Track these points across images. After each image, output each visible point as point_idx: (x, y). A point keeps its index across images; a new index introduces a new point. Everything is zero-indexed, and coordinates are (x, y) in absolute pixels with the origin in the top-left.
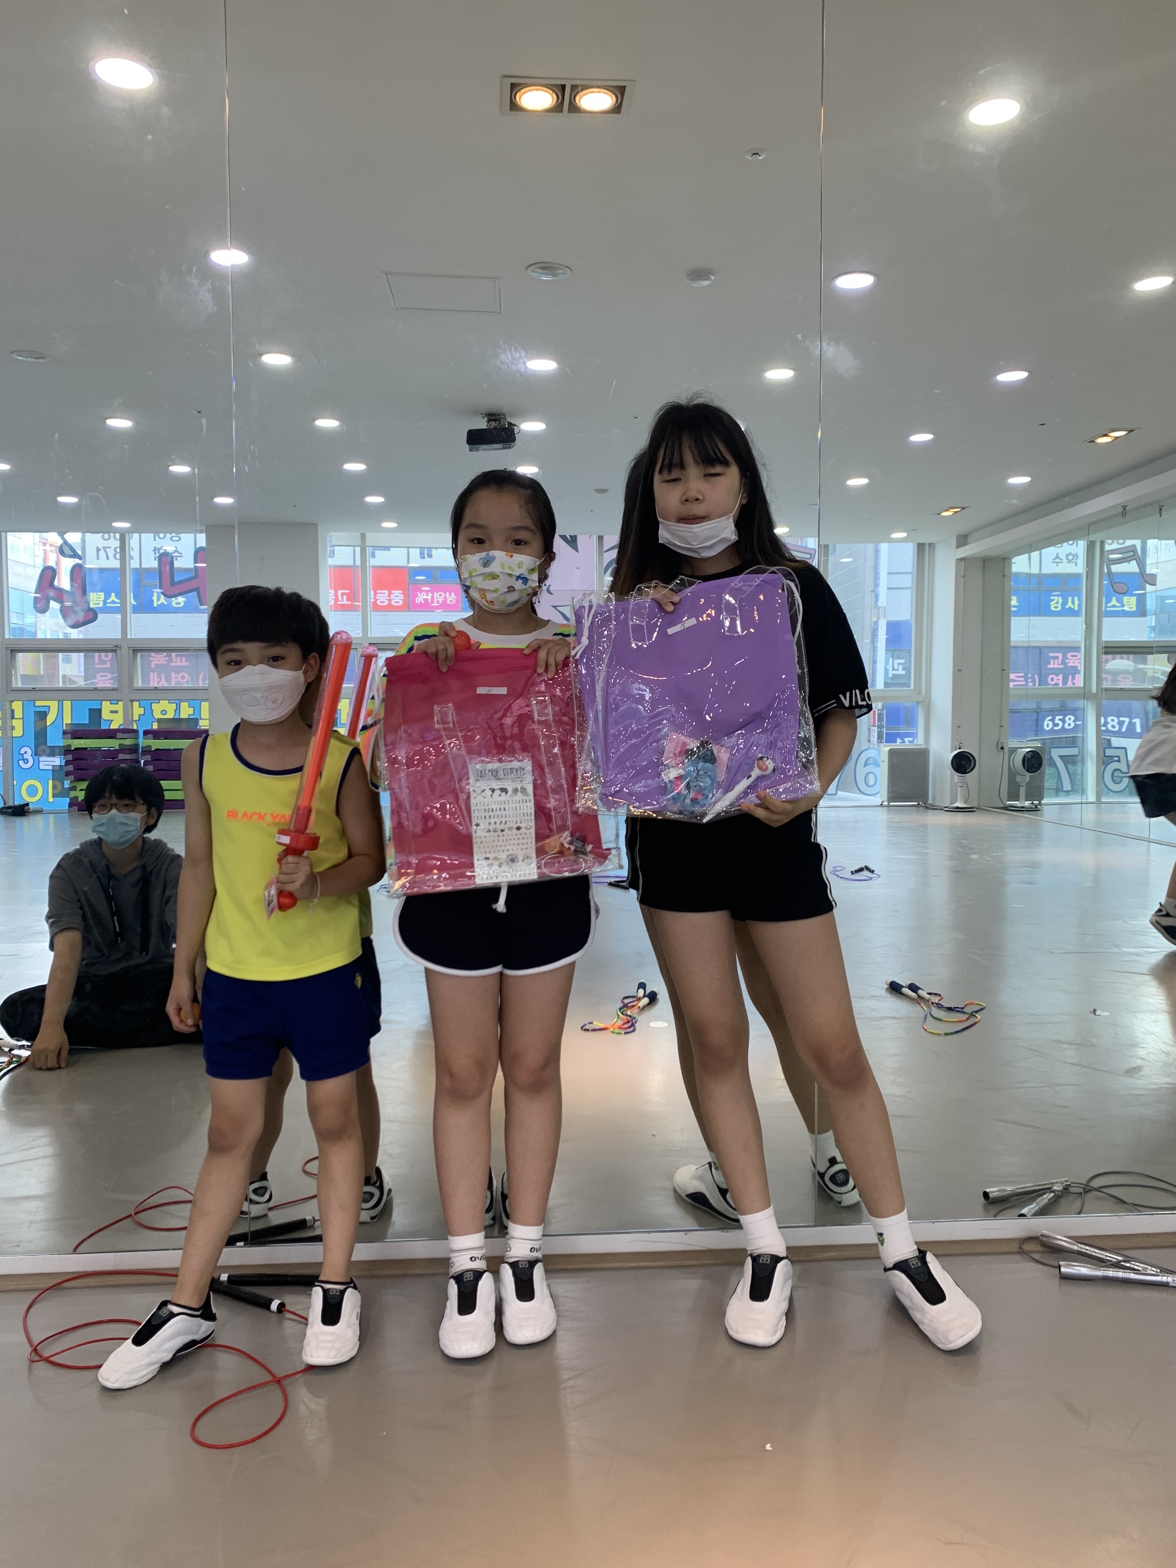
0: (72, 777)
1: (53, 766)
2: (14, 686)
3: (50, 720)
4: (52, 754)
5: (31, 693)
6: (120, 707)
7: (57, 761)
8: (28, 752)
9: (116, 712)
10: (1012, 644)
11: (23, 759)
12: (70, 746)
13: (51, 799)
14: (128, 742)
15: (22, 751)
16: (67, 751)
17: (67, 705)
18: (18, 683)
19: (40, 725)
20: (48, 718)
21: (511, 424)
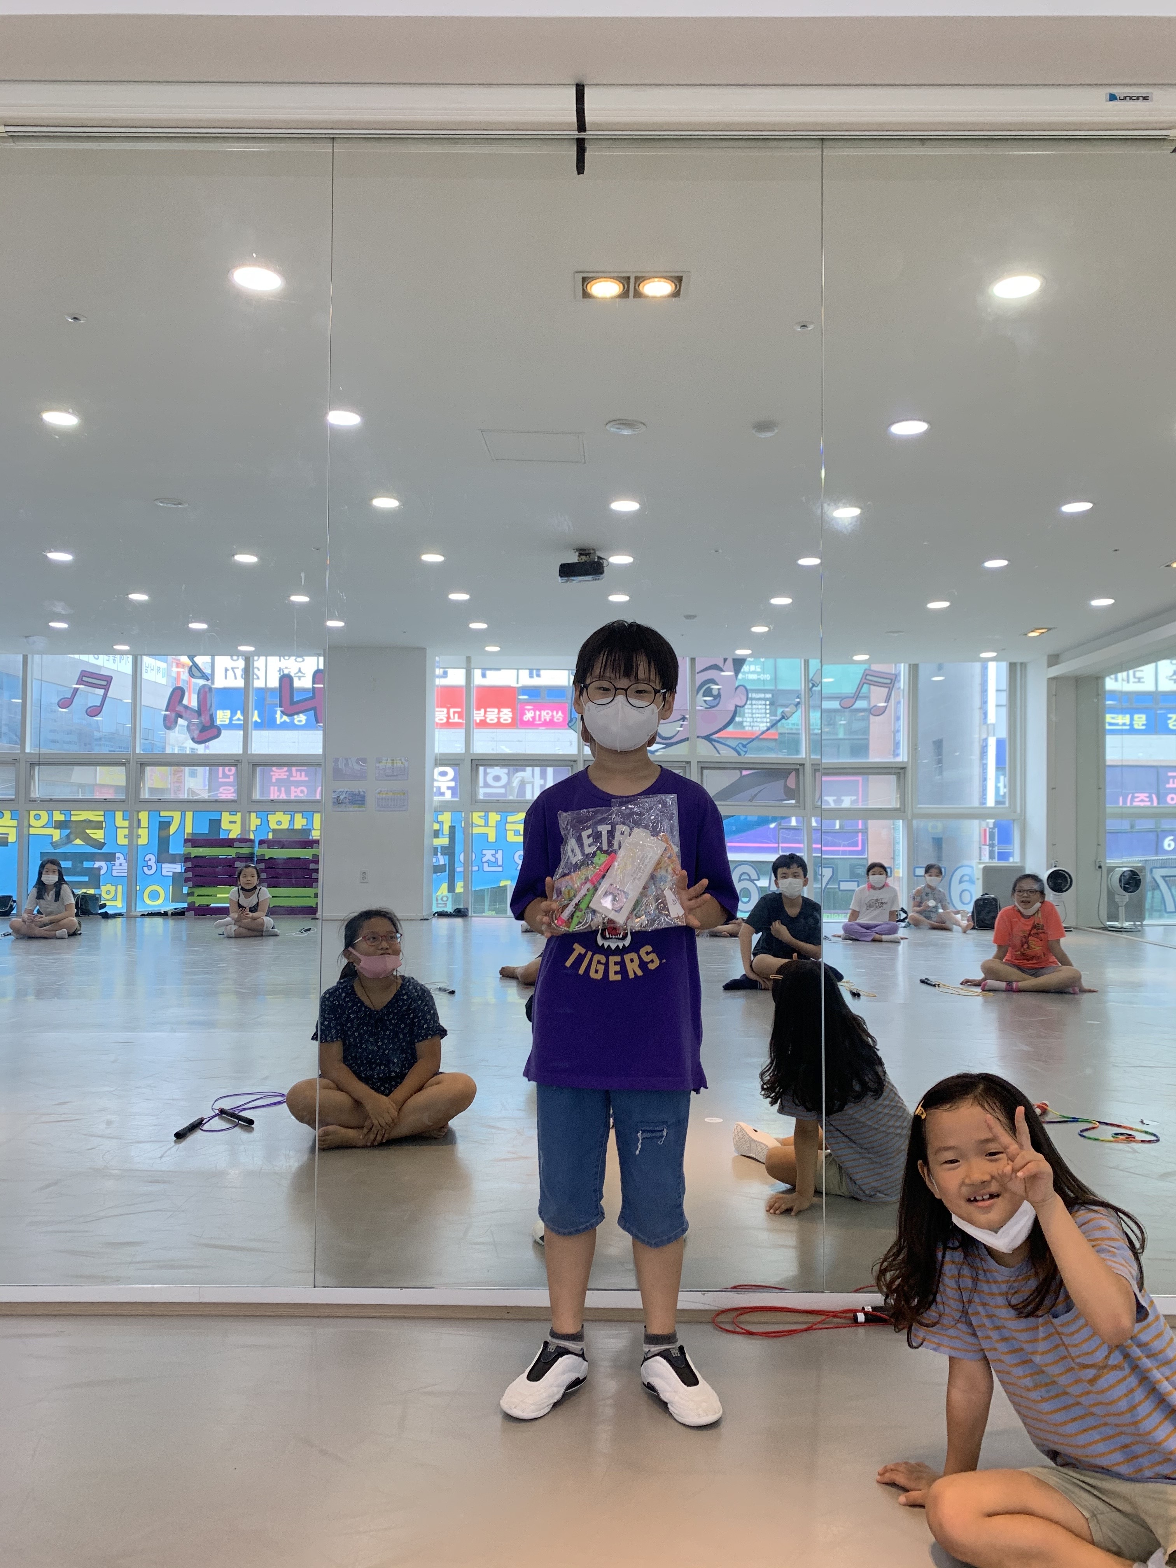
0: (190, 884)
1: (174, 873)
2: (142, 797)
3: (173, 829)
4: (173, 862)
5: (156, 804)
6: (238, 817)
7: (178, 868)
8: (152, 859)
9: (235, 822)
10: (1108, 763)
11: (148, 866)
12: (190, 854)
14: (245, 851)
15: (147, 858)
16: (187, 858)
17: (189, 815)
18: (145, 795)
19: (164, 833)
20: (171, 827)
21: (599, 558)
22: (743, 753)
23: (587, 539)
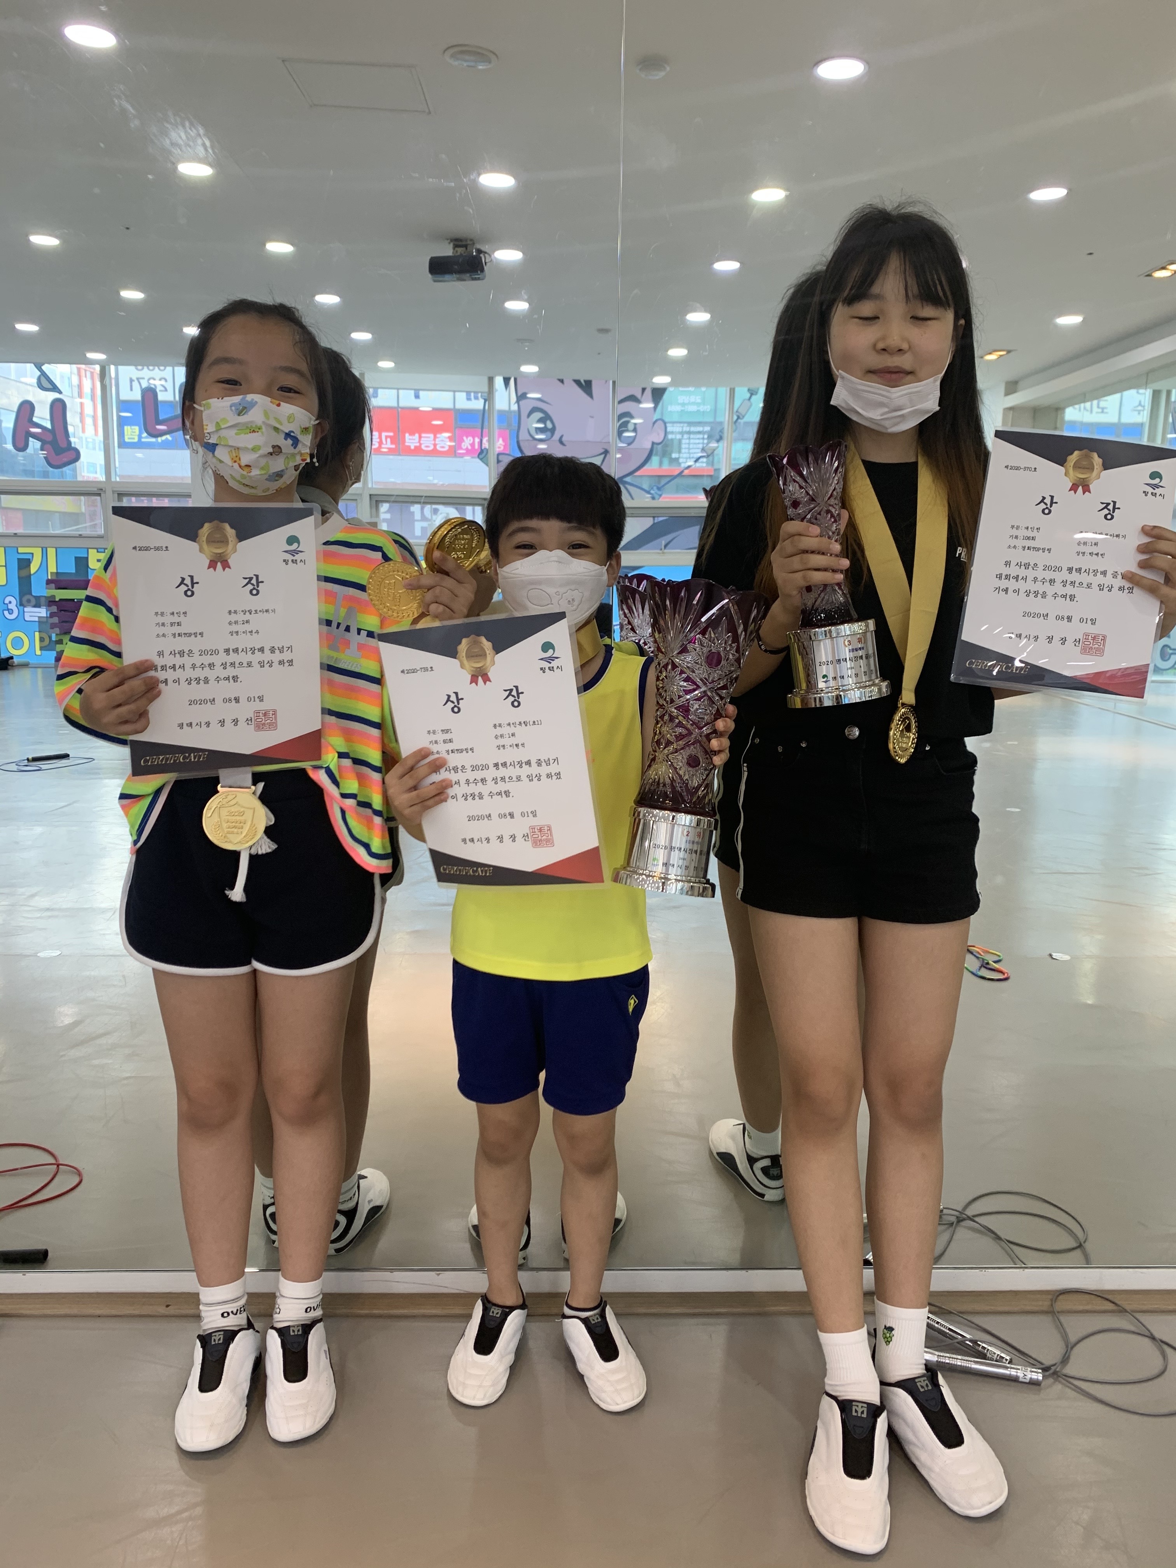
0: (57, 630)
1: (39, 617)
3: (34, 568)
4: (37, 606)
5: (14, 539)
7: (43, 612)
8: (13, 602)
11: (8, 610)
12: (54, 596)
13: (38, 652)
15: (7, 601)
16: (51, 602)
17: (51, 552)
18: (1, 528)
19: (24, 573)
20: (32, 565)
21: (479, 251)
22: (657, 497)
23: (461, 229)
